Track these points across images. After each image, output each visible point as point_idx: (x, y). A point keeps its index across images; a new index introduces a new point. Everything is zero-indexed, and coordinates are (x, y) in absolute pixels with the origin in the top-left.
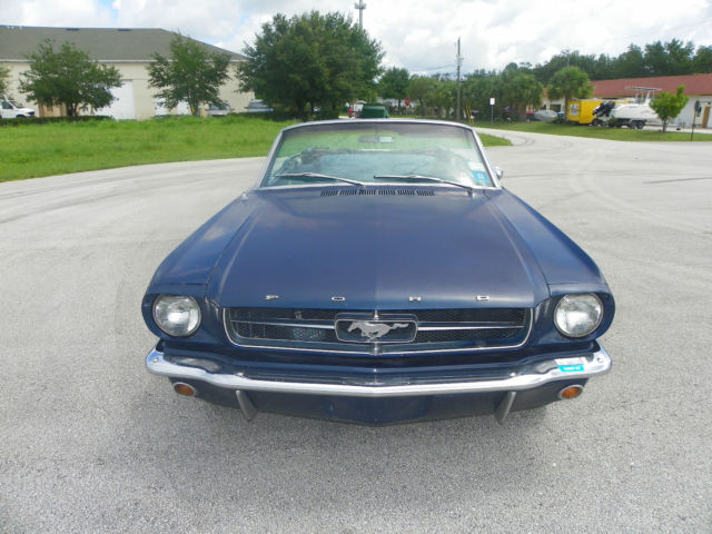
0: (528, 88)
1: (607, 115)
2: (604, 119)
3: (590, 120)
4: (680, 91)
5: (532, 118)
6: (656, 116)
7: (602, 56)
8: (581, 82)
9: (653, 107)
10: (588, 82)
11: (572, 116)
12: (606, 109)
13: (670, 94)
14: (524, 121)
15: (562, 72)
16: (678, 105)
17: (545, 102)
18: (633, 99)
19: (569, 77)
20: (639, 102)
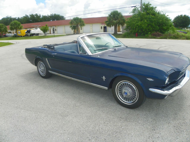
0: (2, 27)
1: (29, 33)
3: (24, 35)
4: (46, 26)
5: (5, 36)
6: (42, 32)
8: (19, 25)
9: (41, 30)
10: (21, 25)
11: (19, 34)
12: (29, 32)
13: (44, 26)
14: (3, 37)
15: (13, 22)
16: (47, 29)
17: (9, 31)
18: (35, 28)
19: (15, 23)
20: (36, 29)
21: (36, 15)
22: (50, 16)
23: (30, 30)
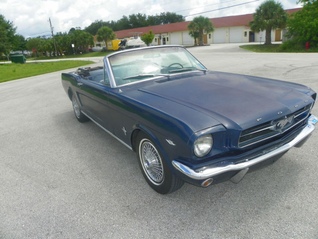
0: (87, 38)
1: (125, 45)
2: (124, 47)
3: (117, 48)
4: (151, 33)
5: (91, 51)
6: (144, 43)
7: (112, 21)
8: (110, 32)
9: (142, 40)
10: (113, 33)
11: (110, 48)
12: (123, 43)
13: (147, 34)
14: (88, 53)
15: (101, 29)
16: (151, 38)
17: (96, 43)
18: (133, 38)
19: (105, 31)
20: (135, 38)
21: (139, 15)
22: (161, 16)
23: (126, 40)
